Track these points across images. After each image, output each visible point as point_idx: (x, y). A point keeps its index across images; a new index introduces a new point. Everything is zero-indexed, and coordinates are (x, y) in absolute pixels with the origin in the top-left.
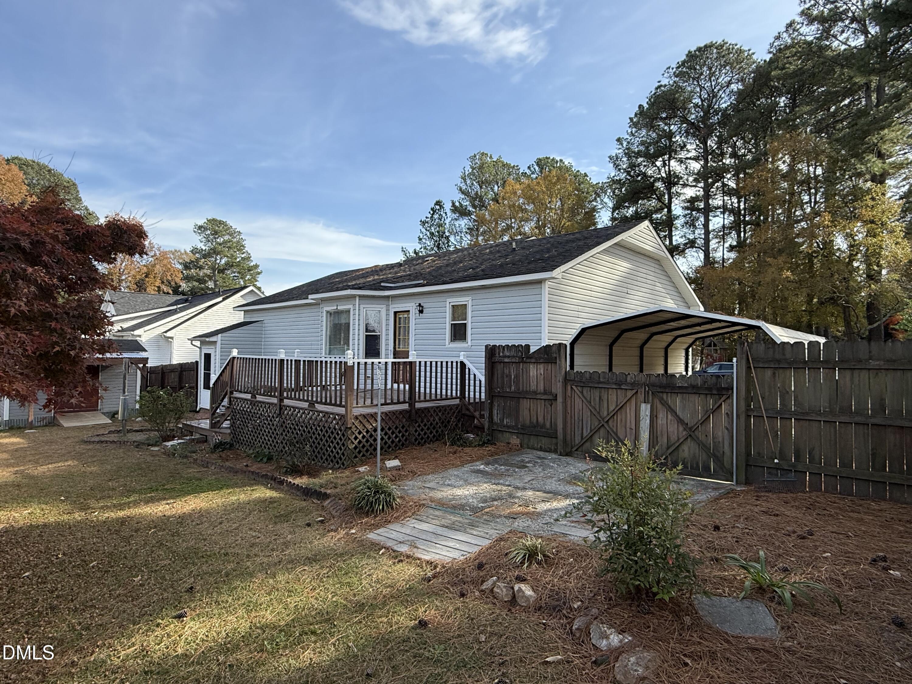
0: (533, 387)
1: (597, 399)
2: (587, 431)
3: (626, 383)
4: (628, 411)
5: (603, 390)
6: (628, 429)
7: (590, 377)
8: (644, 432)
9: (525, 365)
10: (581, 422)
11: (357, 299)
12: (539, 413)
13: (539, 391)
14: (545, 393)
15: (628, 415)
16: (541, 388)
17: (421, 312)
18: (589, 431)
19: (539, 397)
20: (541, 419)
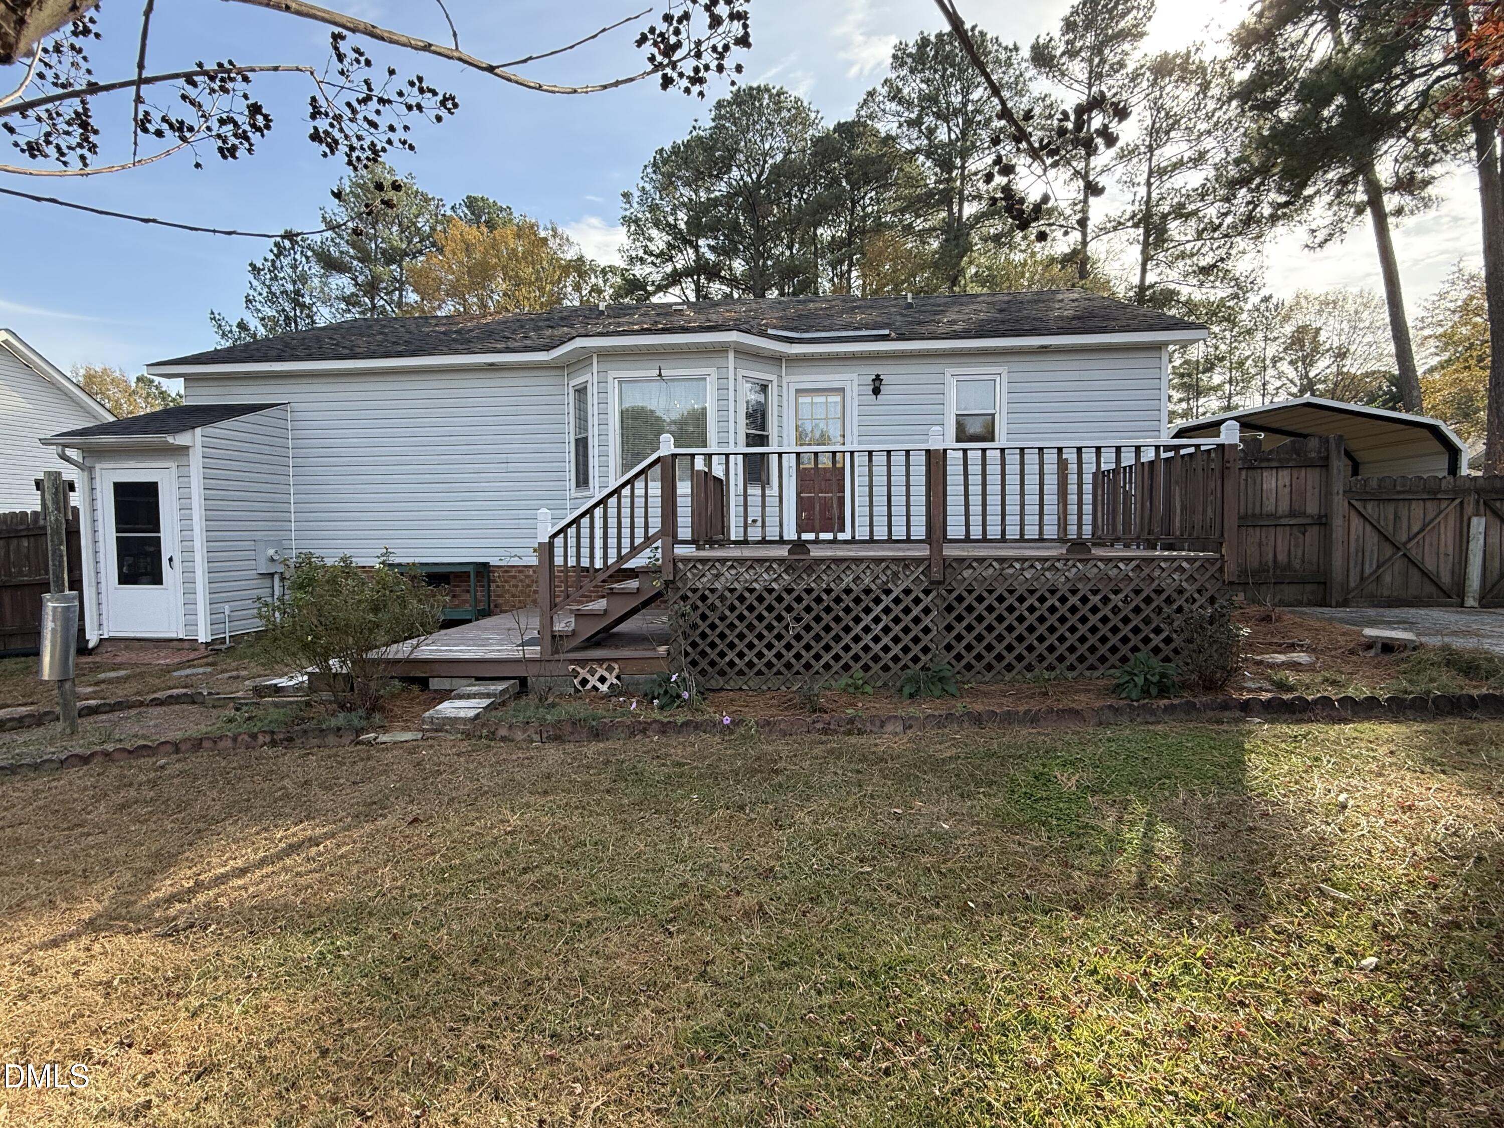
0: (1269, 507)
1: (1391, 517)
2: (1371, 565)
3: (1439, 491)
4: (1442, 531)
5: (1401, 504)
6: (1442, 556)
7: (1379, 486)
8: (1475, 556)
9: (1250, 473)
10: (1360, 554)
11: (731, 355)
12: (1279, 549)
13: (1280, 512)
14: (1292, 514)
15: (1443, 536)
16: (1284, 507)
17: (876, 391)
18: (1374, 566)
19: (1284, 521)
20: (1282, 557)
